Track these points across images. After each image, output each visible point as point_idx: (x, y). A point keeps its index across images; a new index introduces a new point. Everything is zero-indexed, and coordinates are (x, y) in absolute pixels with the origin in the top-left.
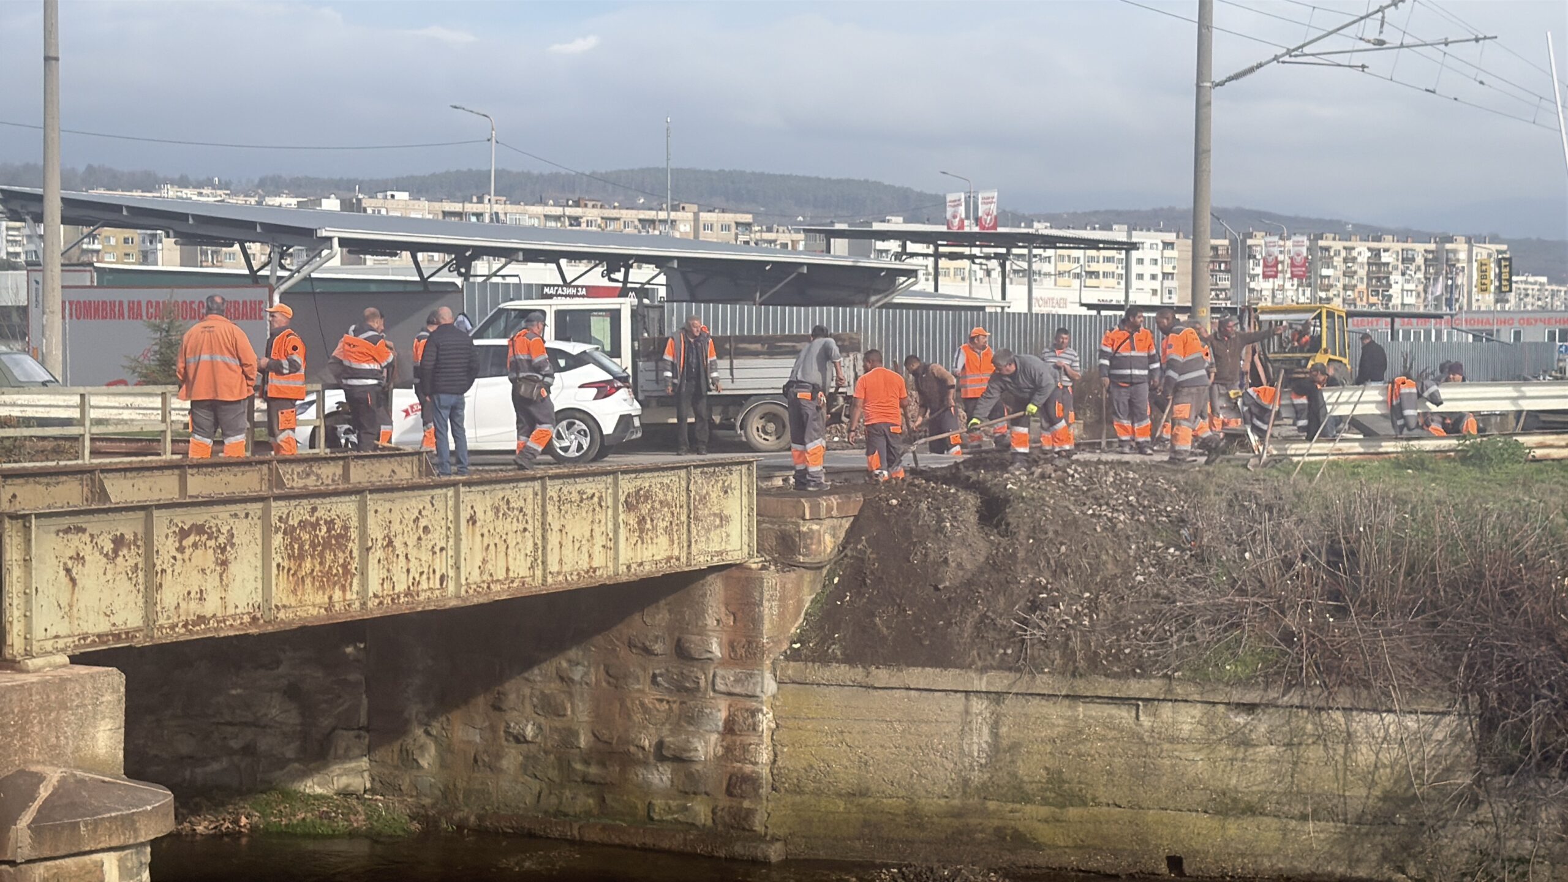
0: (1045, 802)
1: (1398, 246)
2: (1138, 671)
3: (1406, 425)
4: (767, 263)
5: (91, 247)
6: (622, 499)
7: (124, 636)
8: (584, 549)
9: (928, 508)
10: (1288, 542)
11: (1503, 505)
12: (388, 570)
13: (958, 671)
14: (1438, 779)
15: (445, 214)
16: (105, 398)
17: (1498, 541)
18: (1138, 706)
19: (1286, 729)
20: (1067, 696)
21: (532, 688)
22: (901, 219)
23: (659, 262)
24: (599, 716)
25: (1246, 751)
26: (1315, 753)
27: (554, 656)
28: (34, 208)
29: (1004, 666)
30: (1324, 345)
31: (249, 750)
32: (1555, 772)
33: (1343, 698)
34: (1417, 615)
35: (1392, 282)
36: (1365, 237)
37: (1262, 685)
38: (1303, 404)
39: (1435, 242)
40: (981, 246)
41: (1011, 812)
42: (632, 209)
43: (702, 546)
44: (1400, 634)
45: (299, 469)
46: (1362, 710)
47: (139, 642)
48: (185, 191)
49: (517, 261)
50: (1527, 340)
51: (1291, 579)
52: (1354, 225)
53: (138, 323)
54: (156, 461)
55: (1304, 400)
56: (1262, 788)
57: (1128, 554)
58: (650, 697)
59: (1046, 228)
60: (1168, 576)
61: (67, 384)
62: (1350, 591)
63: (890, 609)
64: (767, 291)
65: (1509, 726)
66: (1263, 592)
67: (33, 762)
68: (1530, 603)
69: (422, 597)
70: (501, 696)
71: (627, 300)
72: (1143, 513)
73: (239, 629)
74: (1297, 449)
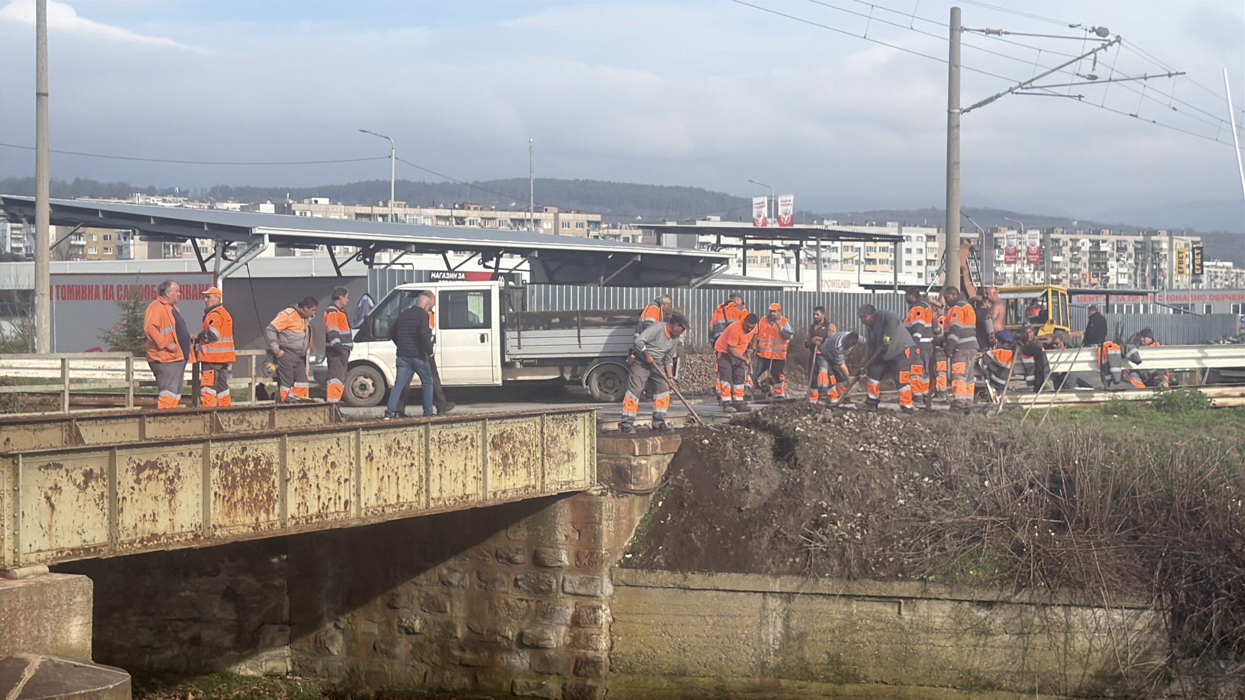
0: (827, 680)
1: (1114, 238)
2: (900, 575)
3: (1112, 379)
4: (609, 253)
5: (78, 243)
6: (490, 440)
7: (92, 550)
8: (460, 480)
9: (733, 447)
10: (1019, 472)
11: (1189, 443)
12: (303, 497)
13: (757, 576)
14: (1139, 660)
15: (358, 215)
16: (82, 362)
17: (1185, 470)
18: (900, 603)
19: (1018, 621)
20: (843, 596)
21: (420, 591)
22: (718, 218)
23: (524, 252)
24: (473, 614)
25: (986, 638)
26: (1041, 640)
27: (436, 565)
28: (28, 212)
29: (793, 571)
30: (1050, 317)
31: (195, 641)
32: (1232, 655)
33: (1063, 596)
34: (1122, 529)
35: (1109, 266)
36: (1087, 231)
37: (999, 586)
38: (1030, 363)
39: (1143, 235)
40: (782, 239)
41: (799, 688)
42: (506, 210)
43: (553, 477)
44: (1109, 545)
45: (234, 417)
46: (1078, 606)
47: (105, 555)
48: (152, 198)
49: (411, 252)
50: (1217, 312)
51: (1021, 501)
52: (1078, 222)
53: (111, 301)
54: (120, 412)
56: (998, 668)
57: (892, 482)
58: (513, 597)
59: (834, 224)
60: (923, 499)
61: (52, 351)
62: (1068, 512)
63: (703, 527)
64: (609, 276)
65: (1195, 619)
66: (999, 512)
67: (19, 650)
68: (1211, 521)
69: (330, 518)
70: (394, 597)
71: (496, 283)
72: (903, 450)
73: (184, 544)
74: (1026, 399)
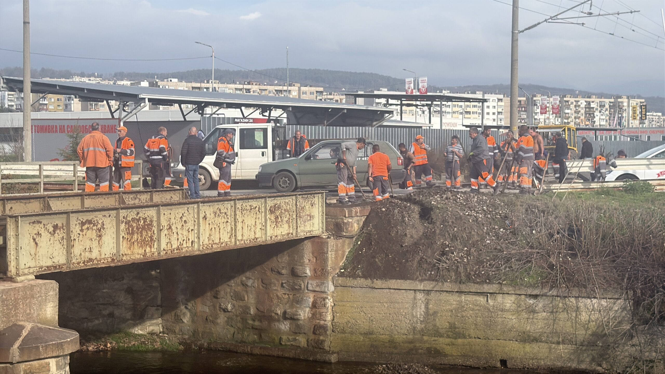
0: (448, 337)
1: (598, 100)
2: (488, 281)
3: (601, 176)
4: (329, 108)
5: (44, 102)
6: (268, 208)
7: (58, 267)
8: (252, 230)
9: (398, 212)
10: (551, 226)
11: (643, 210)
12: (170, 239)
13: (411, 281)
14: (615, 326)
15: (193, 88)
16: (49, 166)
17: (641, 225)
18: (488, 296)
19: (551, 305)
20: (457, 292)
21: (231, 289)
22: (386, 90)
23: (284, 108)
24: (259, 301)
25: (533, 315)
26: (563, 316)
27: (239, 275)
28: (19, 86)
29: (431, 279)
31: (111, 315)
33: (575, 293)
34: (606, 257)
35: (595, 115)
36: (584, 96)
37: (541, 287)
38: (557, 168)
39: (614, 98)
40: (420, 101)
41: (434, 341)
42: (272, 85)
43: (302, 228)
44: (599, 265)
45: (132, 196)
46: (583, 297)
47: (64, 270)
48: (83, 78)
49: (224, 108)
50: (653, 140)
51: (553, 242)
52: (579, 91)
53: (63, 134)
54: (71, 193)
55: (558, 166)
56: (541, 330)
57: (483, 231)
58: (281, 292)
59: (448, 93)
60: (500, 241)
61: (33, 160)
62: (578, 247)
63: (382, 255)
64: (329, 120)
65: (646, 304)
66: (540, 247)
67: (20, 320)
68: (655, 252)
69: (184, 250)
70: (217, 292)
71: (270, 124)
72: (489, 214)
73: (107, 264)
74: (555, 187)
